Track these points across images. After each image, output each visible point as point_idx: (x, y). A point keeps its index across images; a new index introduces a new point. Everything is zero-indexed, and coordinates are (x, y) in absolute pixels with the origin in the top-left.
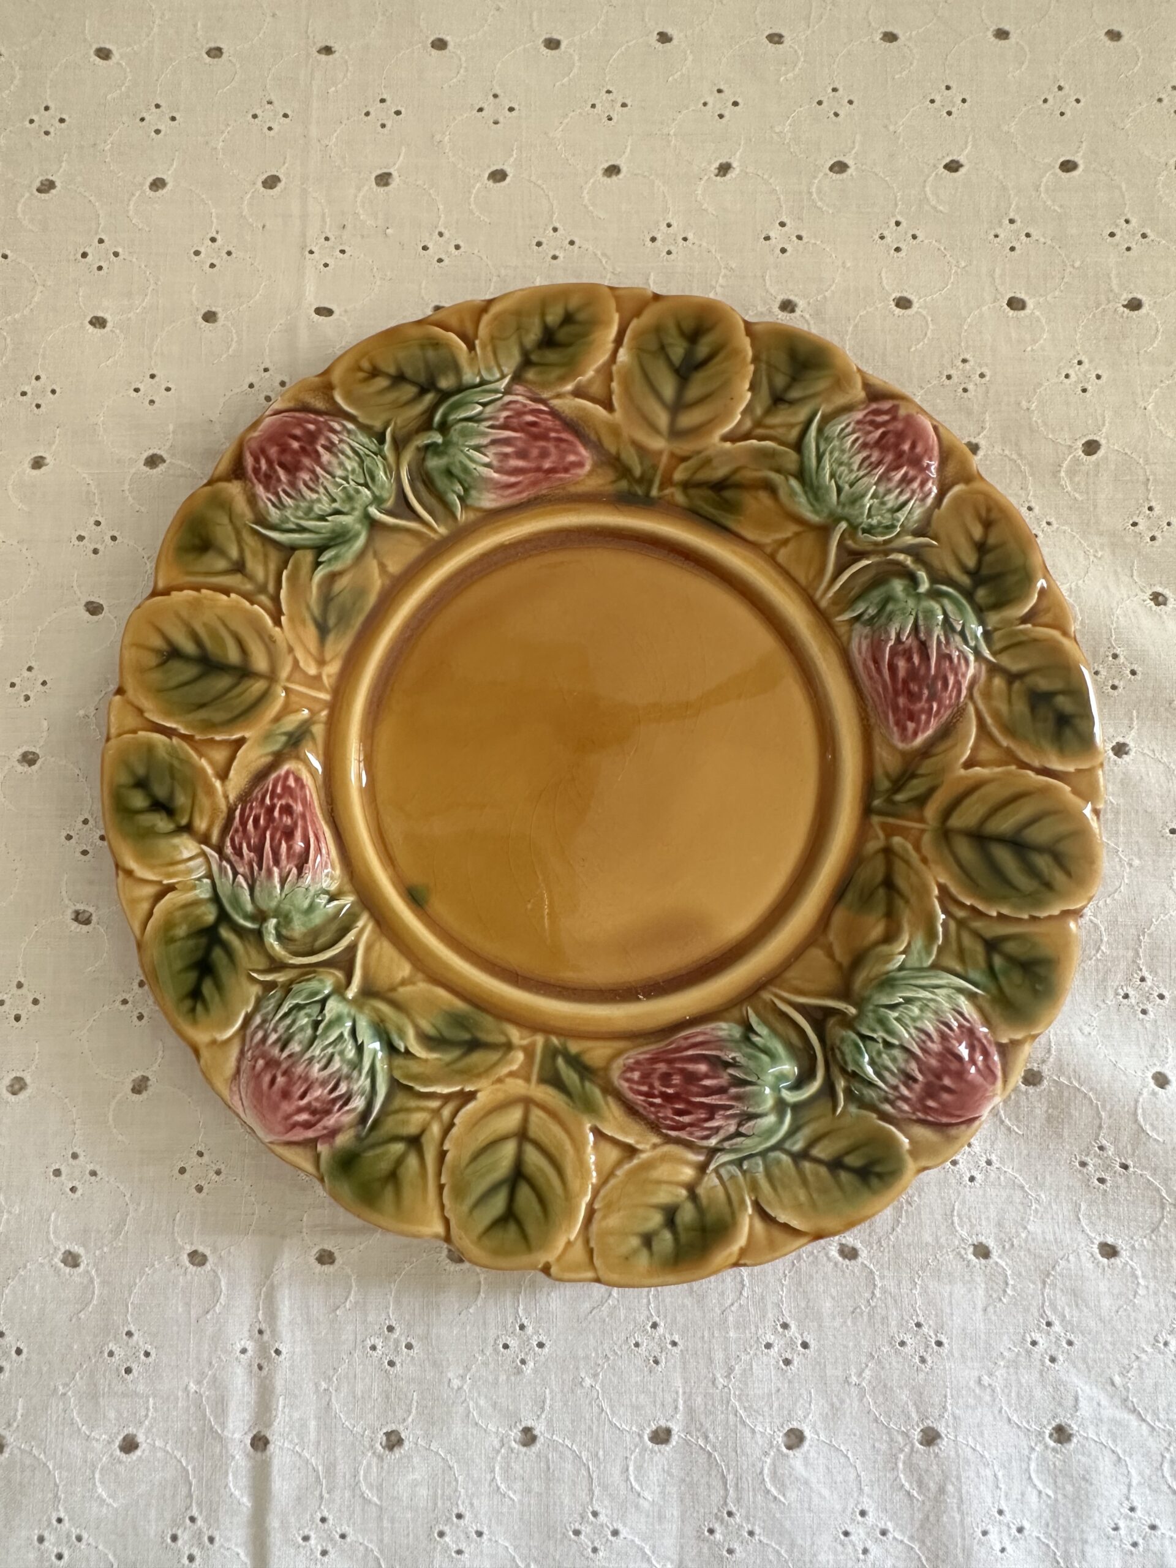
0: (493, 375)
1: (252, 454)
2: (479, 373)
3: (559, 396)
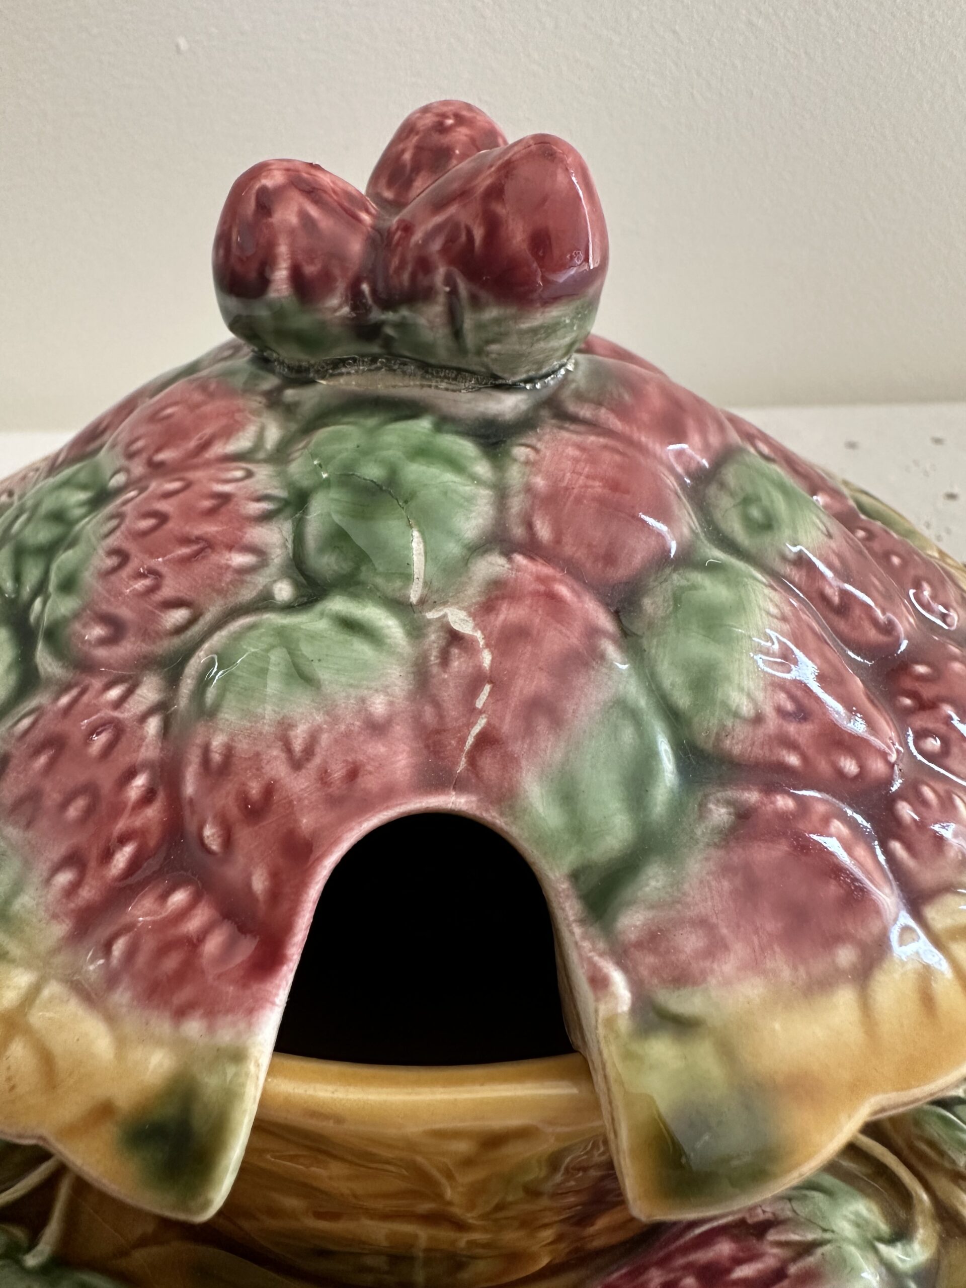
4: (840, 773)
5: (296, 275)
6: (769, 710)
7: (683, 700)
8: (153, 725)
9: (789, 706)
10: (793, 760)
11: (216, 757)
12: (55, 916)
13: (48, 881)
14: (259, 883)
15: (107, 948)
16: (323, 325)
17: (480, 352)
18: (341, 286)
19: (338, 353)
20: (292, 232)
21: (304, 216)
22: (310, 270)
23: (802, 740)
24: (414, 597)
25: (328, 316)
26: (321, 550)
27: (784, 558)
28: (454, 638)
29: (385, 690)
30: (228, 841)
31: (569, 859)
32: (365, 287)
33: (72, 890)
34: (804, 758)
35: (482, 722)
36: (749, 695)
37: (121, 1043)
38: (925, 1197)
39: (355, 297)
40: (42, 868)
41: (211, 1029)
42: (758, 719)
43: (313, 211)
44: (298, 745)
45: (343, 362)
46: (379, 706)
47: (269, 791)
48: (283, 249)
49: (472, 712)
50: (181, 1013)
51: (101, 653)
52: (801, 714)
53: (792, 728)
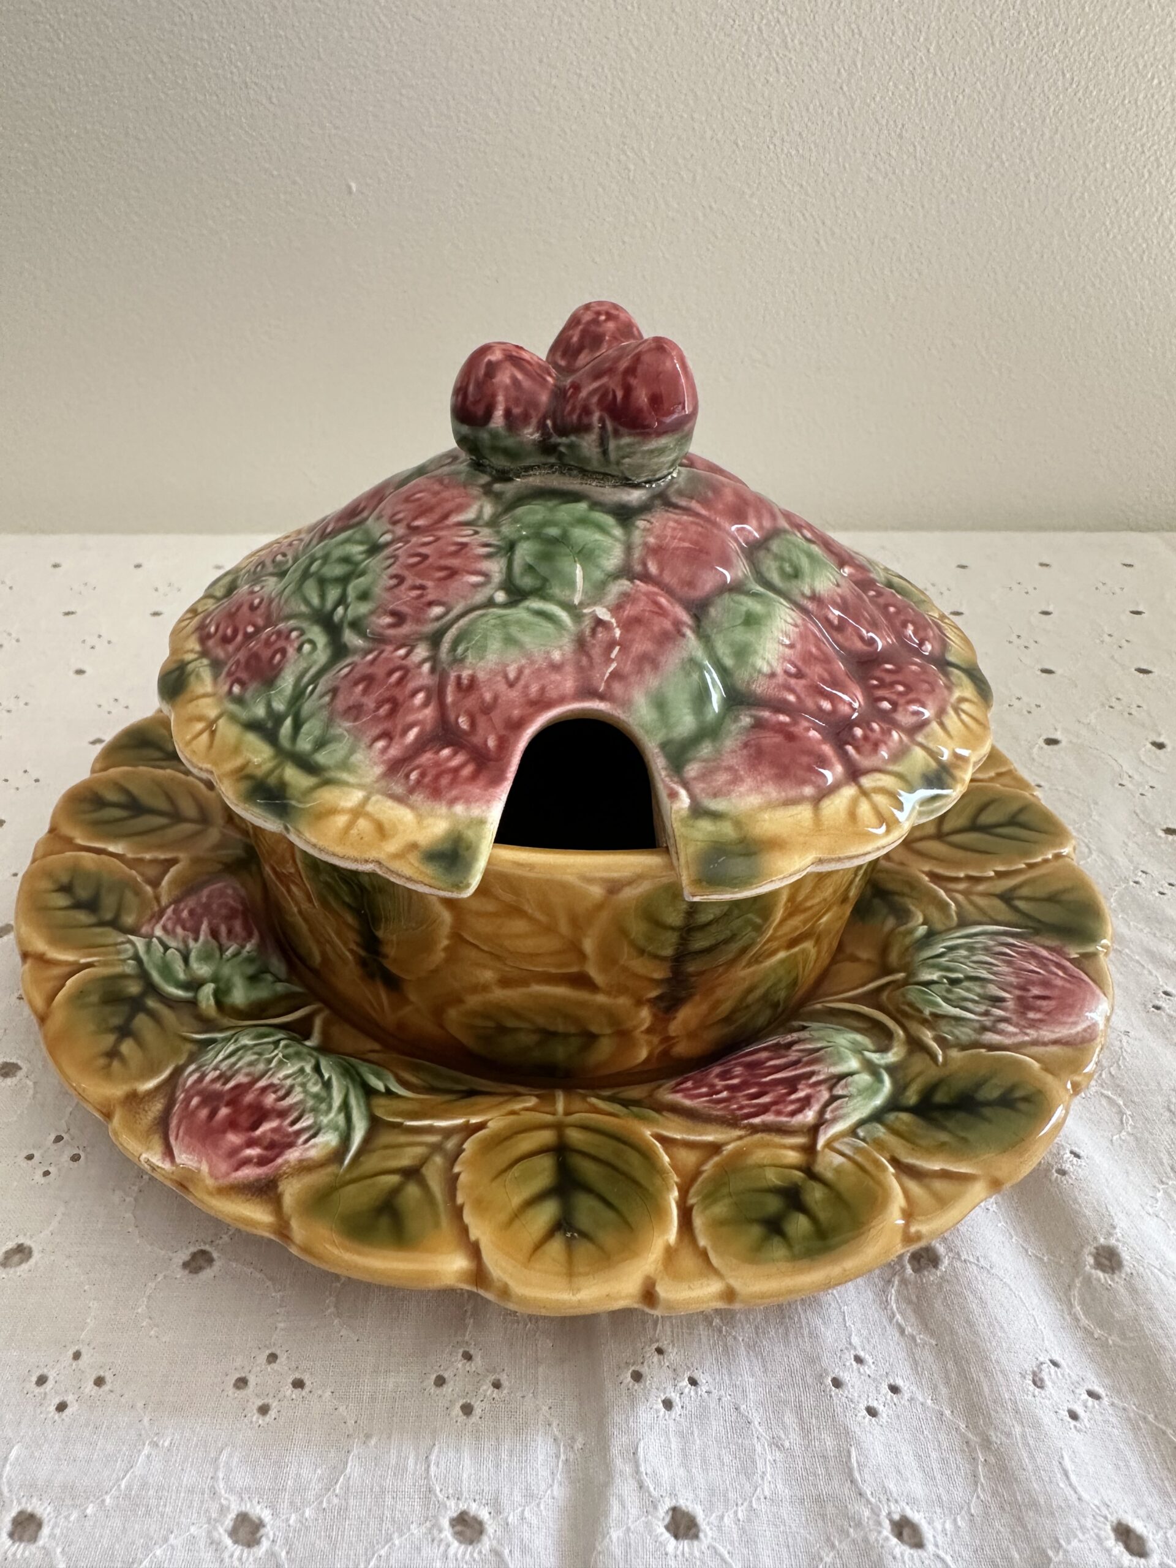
0: (126, 951)
1: (237, 1169)
2: (124, 961)
3: (157, 898)
4: (820, 709)
5: (508, 414)
6: (779, 670)
7: (729, 662)
8: (426, 667)
9: (793, 670)
10: (792, 698)
11: (465, 682)
12: (375, 764)
13: (370, 746)
14: (491, 743)
15: (407, 776)
16: (521, 443)
17: (618, 463)
18: (534, 421)
19: (529, 462)
20: (507, 388)
21: (515, 380)
22: (517, 411)
23: (798, 689)
24: (576, 602)
25: (525, 439)
26: (522, 575)
27: (803, 595)
28: (599, 622)
29: (560, 648)
30: (473, 724)
31: (660, 736)
32: (549, 422)
33: (384, 750)
34: (798, 697)
35: (614, 665)
36: (768, 663)
37: (420, 818)
38: (901, 1033)
39: (542, 426)
40: (367, 740)
41: (468, 809)
42: (773, 675)
43: (520, 376)
44: (512, 675)
45: (532, 468)
46: (556, 656)
47: (496, 698)
48: (500, 398)
49: (609, 661)
50: (452, 802)
51: (391, 632)
52: (799, 675)
53: (793, 681)
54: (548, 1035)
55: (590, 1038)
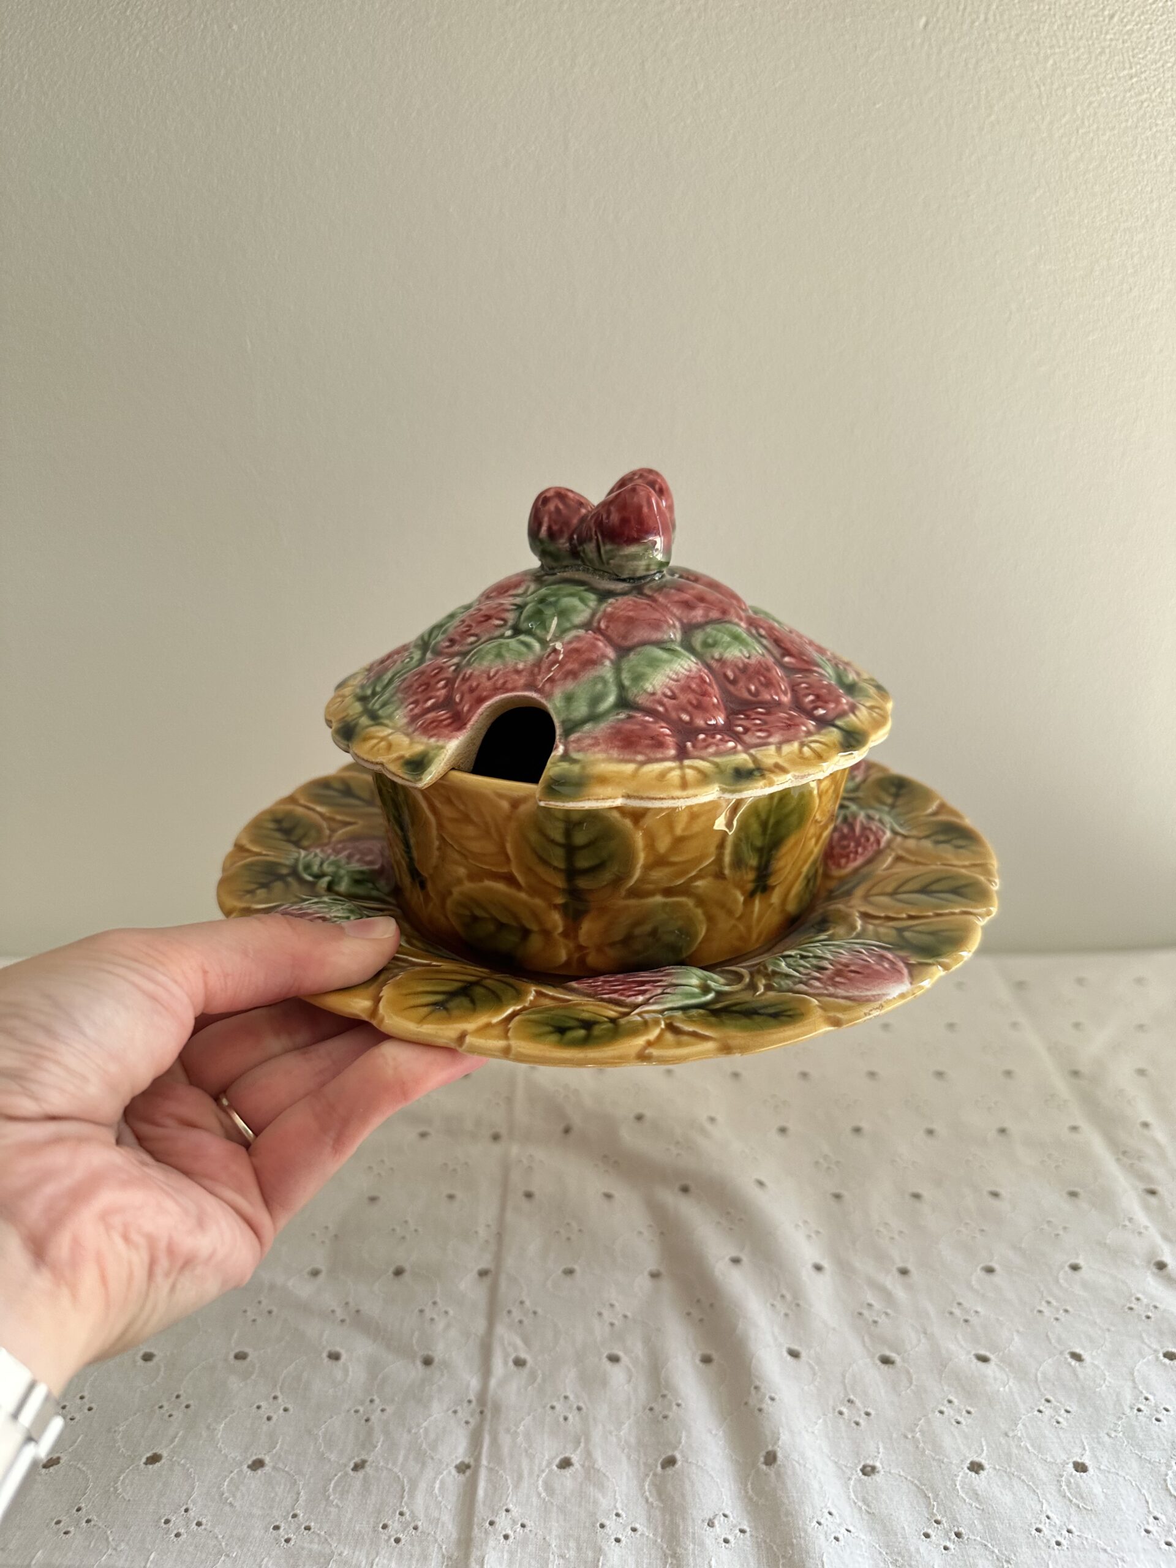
0: (292, 854)
2: (288, 858)
3: (330, 837)
4: (681, 719)
5: (550, 528)
6: (659, 692)
7: (627, 683)
8: (453, 668)
9: (669, 693)
10: (661, 709)
11: (467, 676)
12: (405, 717)
13: (406, 707)
14: (466, 708)
15: (417, 723)
16: (559, 549)
17: (608, 563)
18: (566, 536)
19: (565, 563)
20: (550, 513)
21: (557, 508)
22: (555, 528)
23: (667, 704)
24: (548, 639)
25: (561, 546)
26: (524, 621)
27: (713, 658)
28: (555, 651)
29: (526, 662)
30: (461, 700)
31: (563, 716)
32: (575, 537)
33: (412, 710)
34: (666, 710)
35: (551, 674)
36: (654, 686)
37: (412, 743)
38: (748, 979)
39: (571, 539)
40: (406, 704)
41: (438, 741)
42: (653, 694)
43: (561, 506)
44: (492, 674)
45: (567, 566)
46: (521, 667)
47: (478, 685)
48: (546, 519)
49: (549, 671)
50: (431, 736)
51: (446, 650)
52: (673, 697)
53: (666, 700)
54: (501, 926)
55: (526, 933)
